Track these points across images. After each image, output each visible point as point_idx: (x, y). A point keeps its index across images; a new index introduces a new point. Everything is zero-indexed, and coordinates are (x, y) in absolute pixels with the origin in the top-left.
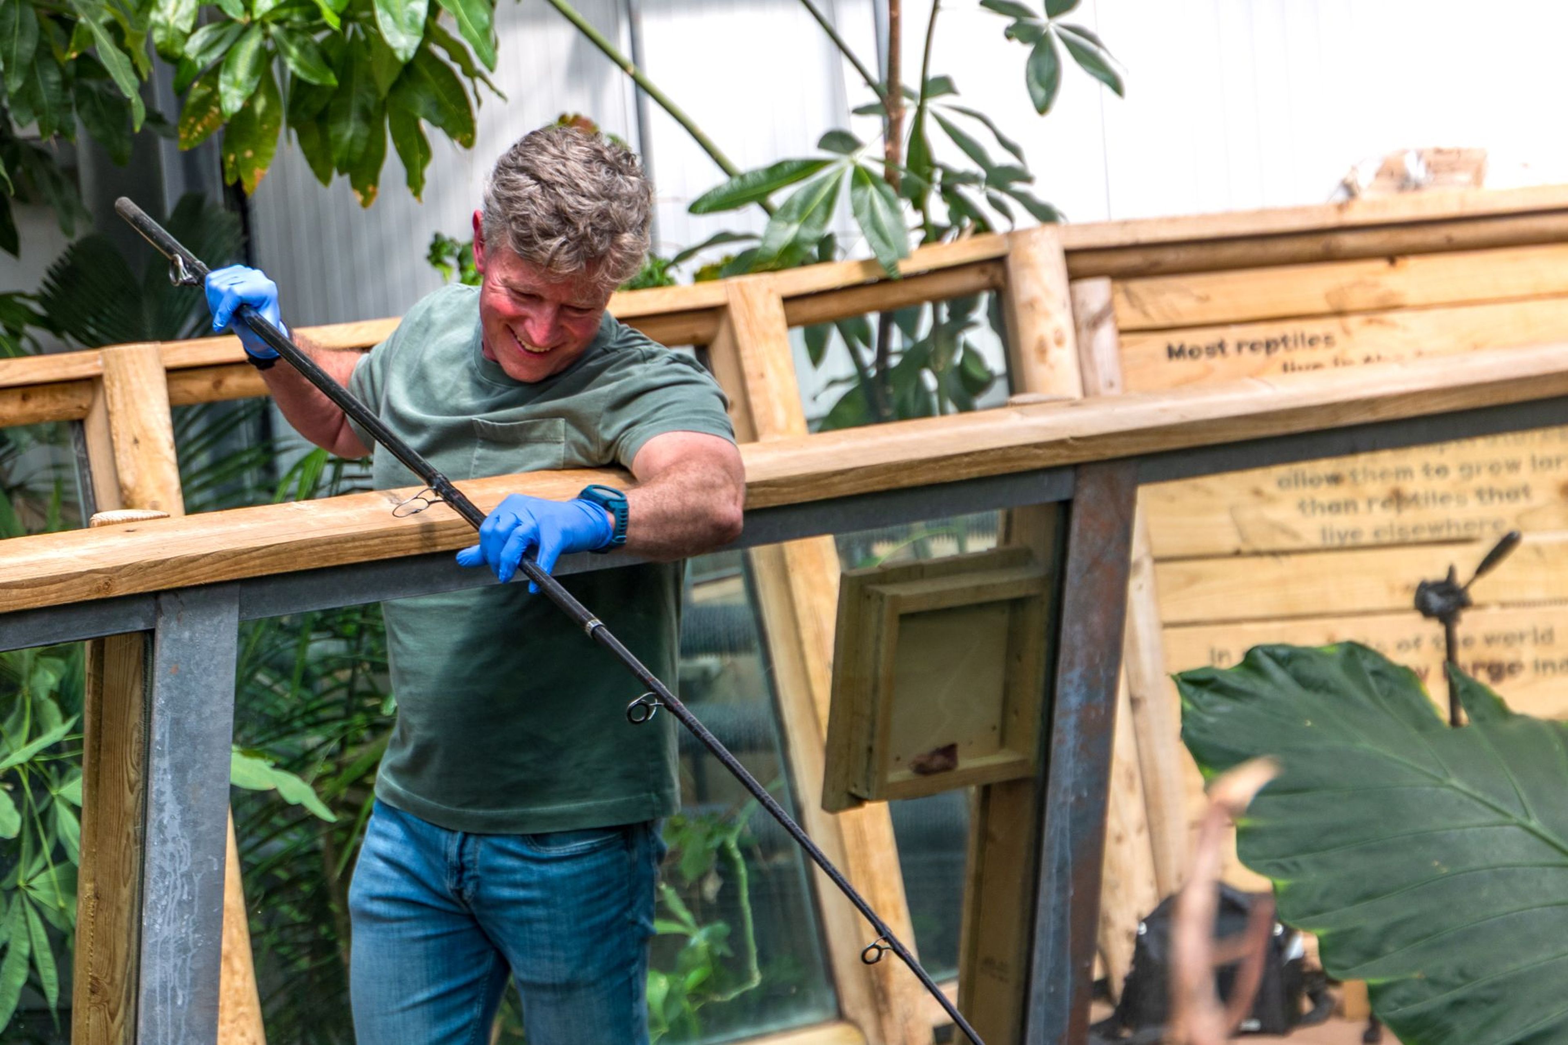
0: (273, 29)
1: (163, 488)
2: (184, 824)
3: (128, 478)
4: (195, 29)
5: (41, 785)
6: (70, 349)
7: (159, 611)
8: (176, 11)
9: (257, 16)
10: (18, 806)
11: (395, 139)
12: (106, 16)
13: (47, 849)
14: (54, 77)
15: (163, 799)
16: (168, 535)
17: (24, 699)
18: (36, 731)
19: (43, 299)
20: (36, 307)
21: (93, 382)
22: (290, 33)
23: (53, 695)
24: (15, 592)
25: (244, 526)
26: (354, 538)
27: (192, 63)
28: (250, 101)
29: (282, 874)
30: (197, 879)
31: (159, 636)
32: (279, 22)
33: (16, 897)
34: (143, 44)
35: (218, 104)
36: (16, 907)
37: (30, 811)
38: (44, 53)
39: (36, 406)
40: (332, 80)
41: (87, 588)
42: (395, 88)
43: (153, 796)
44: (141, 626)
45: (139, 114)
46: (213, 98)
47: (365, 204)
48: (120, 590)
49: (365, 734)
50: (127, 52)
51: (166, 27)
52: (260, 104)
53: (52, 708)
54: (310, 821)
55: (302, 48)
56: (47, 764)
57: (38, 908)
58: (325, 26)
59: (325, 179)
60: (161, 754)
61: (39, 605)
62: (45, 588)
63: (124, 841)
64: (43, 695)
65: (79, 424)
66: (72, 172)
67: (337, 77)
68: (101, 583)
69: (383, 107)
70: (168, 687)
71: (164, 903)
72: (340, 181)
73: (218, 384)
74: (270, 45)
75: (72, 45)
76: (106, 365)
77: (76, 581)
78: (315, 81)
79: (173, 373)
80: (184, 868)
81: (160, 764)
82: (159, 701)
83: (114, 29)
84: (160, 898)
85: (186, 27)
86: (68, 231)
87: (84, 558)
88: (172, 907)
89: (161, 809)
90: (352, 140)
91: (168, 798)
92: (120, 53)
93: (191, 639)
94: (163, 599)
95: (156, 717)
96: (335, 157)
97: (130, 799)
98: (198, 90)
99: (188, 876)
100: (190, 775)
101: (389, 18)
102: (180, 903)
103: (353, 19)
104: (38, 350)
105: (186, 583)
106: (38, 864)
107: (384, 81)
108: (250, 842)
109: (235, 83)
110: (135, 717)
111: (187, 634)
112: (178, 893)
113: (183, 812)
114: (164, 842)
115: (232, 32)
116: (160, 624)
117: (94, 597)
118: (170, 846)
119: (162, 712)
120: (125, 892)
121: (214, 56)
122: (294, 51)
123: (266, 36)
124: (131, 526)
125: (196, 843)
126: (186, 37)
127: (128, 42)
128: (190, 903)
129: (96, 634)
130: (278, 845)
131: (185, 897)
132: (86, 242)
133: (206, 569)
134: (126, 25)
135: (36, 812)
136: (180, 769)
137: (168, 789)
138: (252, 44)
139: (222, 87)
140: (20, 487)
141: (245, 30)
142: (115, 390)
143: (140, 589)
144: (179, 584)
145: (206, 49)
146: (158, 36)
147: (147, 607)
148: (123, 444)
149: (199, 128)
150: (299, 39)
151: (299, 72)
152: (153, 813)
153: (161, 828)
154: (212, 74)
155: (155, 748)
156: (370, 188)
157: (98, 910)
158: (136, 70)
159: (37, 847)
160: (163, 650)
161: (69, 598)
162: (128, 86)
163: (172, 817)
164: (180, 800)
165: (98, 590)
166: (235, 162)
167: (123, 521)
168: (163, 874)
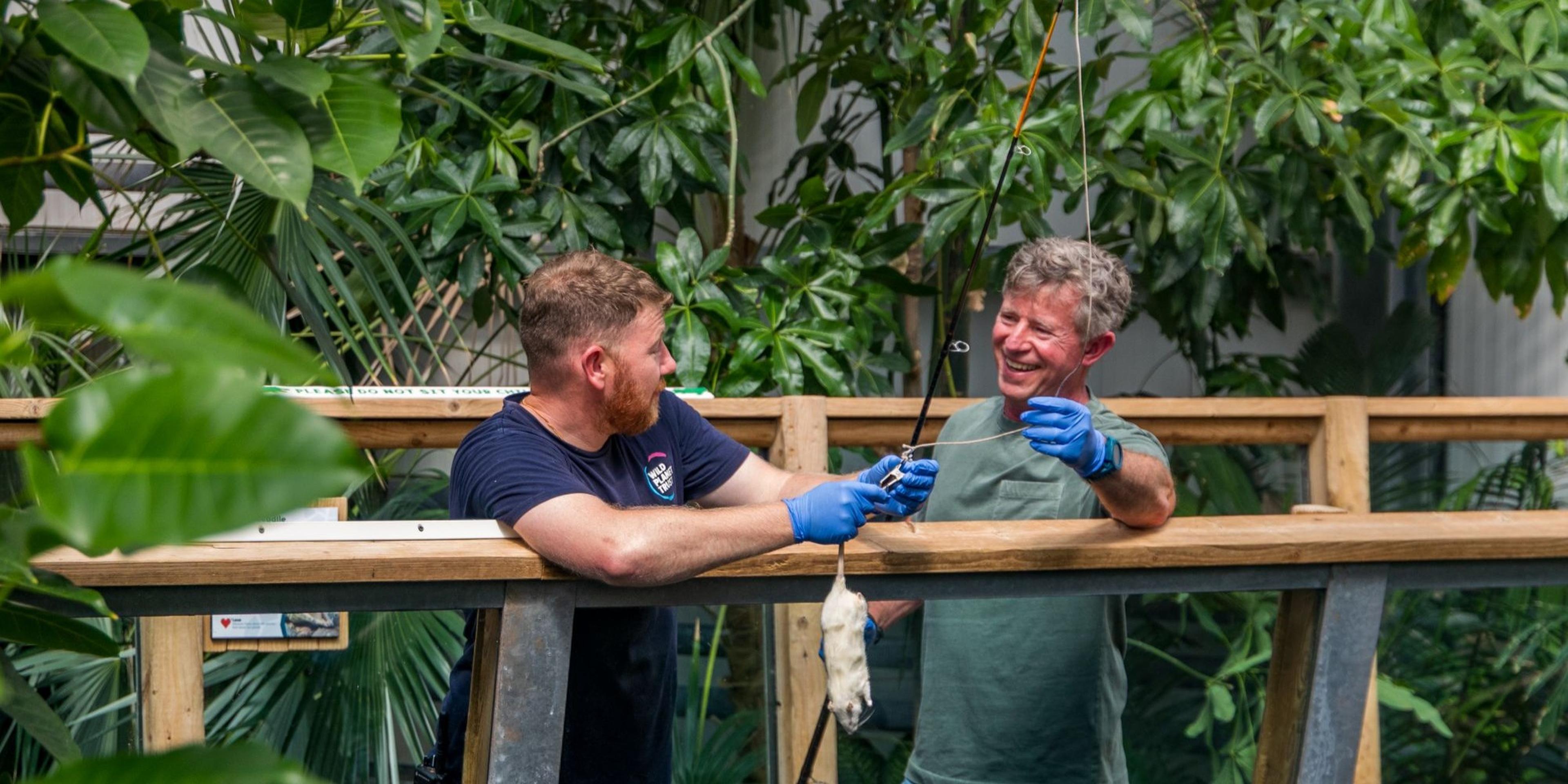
0: (1471, 191)
1: (1357, 496)
2: (1332, 723)
3: (1334, 487)
4: (1417, 185)
5: (1252, 689)
6: (1310, 396)
7: (1331, 576)
8: (1405, 172)
9: (1461, 179)
10: (1235, 700)
11: (1549, 275)
12: (1355, 173)
13: (1251, 731)
14: (1314, 210)
15: (1320, 705)
16: (1344, 526)
17: (1247, 628)
18: (1254, 651)
19: (1296, 362)
20: (1292, 368)
21: (1317, 420)
22: (1483, 195)
23: (1269, 629)
24: (1233, 552)
25: (1397, 525)
26: (1473, 542)
27: (1411, 210)
28: (1449, 238)
29: (1414, 768)
30: (1337, 762)
31: (1329, 593)
32: (1476, 187)
33: (1227, 762)
34: (1378, 193)
35: (1426, 239)
36: (1226, 768)
37: (1243, 704)
38: (1310, 194)
39: (1276, 432)
40: (1508, 229)
41: (1282, 555)
42: (1552, 239)
43: (1313, 701)
44: (1317, 585)
45: (1370, 240)
46: (1423, 235)
47: (1522, 317)
48: (1306, 559)
49: (1484, 681)
50: (1367, 197)
51: (1396, 183)
52: (1456, 242)
53: (1265, 637)
54: (1435, 735)
55: (1490, 206)
56: (1258, 675)
57: (1241, 771)
58: (1506, 192)
59: (1495, 295)
60: (1322, 674)
61: (1248, 562)
62: (1254, 552)
63: (1290, 730)
64: (1260, 628)
65: (1304, 448)
66: (1327, 279)
67: (1513, 228)
68: (1293, 552)
69: (1542, 251)
70: (1332, 629)
71: (1313, 775)
72: (1506, 300)
73: (1404, 430)
74: (1468, 202)
75: (1332, 189)
76: (1328, 409)
77: (1275, 550)
78: (1496, 229)
79: (1374, 420)
80: (1329, 753)
81: (1320, 681)
82: (1324, 638)
83: (1360, 182)
84: (1310, 771)
85: (1410, 184)
86: (1319, 318)
87: (1283, 534)
88: (1317, 778)
89: (1317, 711)
90: (1517, 274)
91: (1323, 706)
92: (1362, 198)
93: (1351, 598)
94: (1335, 570)
95: (1321, 648)
96: (1505, 282)
97: (1297, 702)
98: (1414, 228)
99: (1331, 759)
100: (1340, 691)
101: (1552, 191)
102: (1324, 777)
103: (1529, 189)
104: (1289, 394)
105: (1352, 559)
106: (1245, 741)
107: (1545, 234)
108: (1393, 744)
109: (1439, 226)
110: (1307, 647)
111: (1348, 595)
112: (1323, 770)
113: (1333, 715)
114: (1317, 734)
115: (1442, 190)
116: (1331, 586)
117: (1287, 561)
118: (1321, 737)
119: (1325, 646)
120: (1287, 765)
121: (1428, 205)
122: (1484, 207)
123: (1466, 195)
124: (1320, 517)
125: (1340, 737)
126: (1409, 191)
127: (1369, 191)
128: (1330, 778)
129: (1286, 587)
130: (1414, 749)
131: (1328, 773)
132: (1332, 327)
133: (1366, 552)
134: (1368, 179)
135: (1247, 706)
136: (1333, 686)
137: (1324, 698)
138: (1454, 200)
139: (1431, 227)
140: (1267, 488)
141: (1451, 191)
142: (1332, 428)
143: (1319, 560)
144: (1347, 559)
145: (1423, 200)
146: (1390, 189)
147: (1323, 573)
148: (1333, 464)
149: (1412, 254)
150: (1489, 199)
151: (1486, 223)
152: (1311, 714)
153: (1316, 724)
154: (1425, 217)
155: (1318, 669)
156: (1527, 307)
157: (1268, 774)
158: (1371, 210)
159: (1245, 731)
160: (1331, 604)
161: (1270, 560)
162: (1364, 221)
163: (1325, 718)
164: (1331, 706)
165: (1290, 557)
166: (1435, 280)
167: (1314, 513)
168: (1314, 755)
